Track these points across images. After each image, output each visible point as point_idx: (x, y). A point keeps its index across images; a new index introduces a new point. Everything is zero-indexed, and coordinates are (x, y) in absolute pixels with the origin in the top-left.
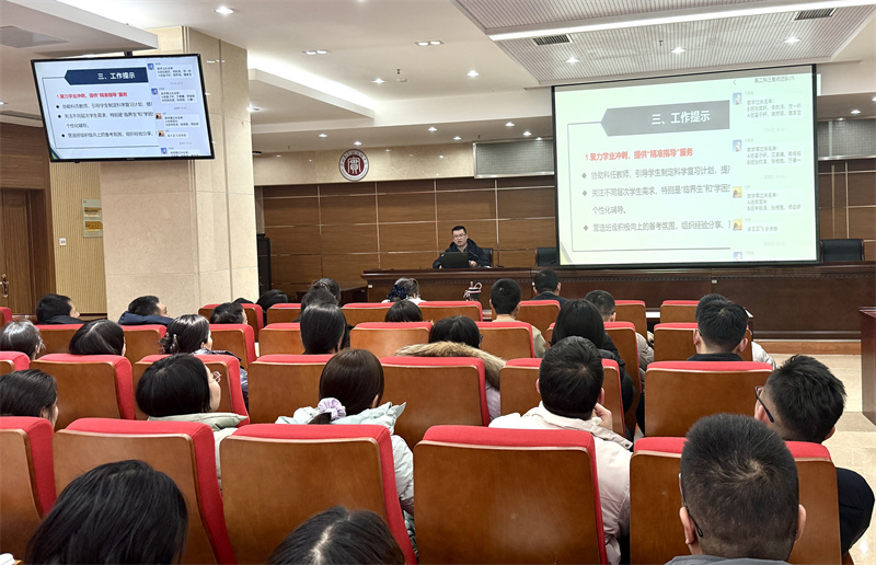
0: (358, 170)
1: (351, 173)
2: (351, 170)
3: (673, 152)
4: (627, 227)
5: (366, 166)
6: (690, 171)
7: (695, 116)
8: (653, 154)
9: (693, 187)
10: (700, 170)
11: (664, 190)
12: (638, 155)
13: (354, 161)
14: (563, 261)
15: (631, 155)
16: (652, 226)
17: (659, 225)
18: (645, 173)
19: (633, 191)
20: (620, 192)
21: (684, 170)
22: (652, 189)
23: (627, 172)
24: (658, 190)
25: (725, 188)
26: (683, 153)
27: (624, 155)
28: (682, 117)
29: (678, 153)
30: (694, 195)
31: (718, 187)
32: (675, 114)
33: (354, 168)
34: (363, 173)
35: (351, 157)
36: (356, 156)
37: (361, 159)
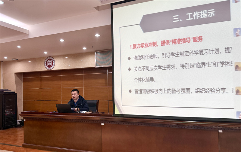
0: (51, 65)
1: (48, 67)
2: (48, 66)
3: (188, 40)
4: (156, 91)
5: (54, 63)
6: (201, 52)
7: (204, 14)
8: (174, 42)
9: (203, 64)
10: (208, 52)
11: (182, 66)
12: (164, 43)
13: (50, 61)
14: (117, 112)
15: (159, 43)
16: (174, 91)
17: (178, 90)
18: (168, 55)
19: (160, 67)
20: (151, 68)
21: (196, 52)
22: (173, 66)
23: (156, 55)
24: (178, 66)
25: (228, 63)
26: (196, 39)
27: (154, 44)
28: (194, 15)
29: (192, 40)
30: (204, 69)
31: (222, 63)
32: (189, 14)
33: (50, 64)
34: (53, 66)
35: (48, 60)
36: (51, 59)
37: (52, 61)
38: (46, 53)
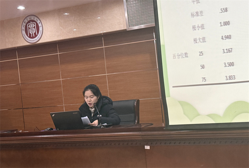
0: (35, 33)
1: (30, 37)
2: (30, 34)
5: (41, 29)
13: (32, 25)
14: (173, 121)
33: (32, 31)
34: (39, 36)
35: (29, 22)
36: (33, 21)
37: (37, 23)
38: (21, 8)
